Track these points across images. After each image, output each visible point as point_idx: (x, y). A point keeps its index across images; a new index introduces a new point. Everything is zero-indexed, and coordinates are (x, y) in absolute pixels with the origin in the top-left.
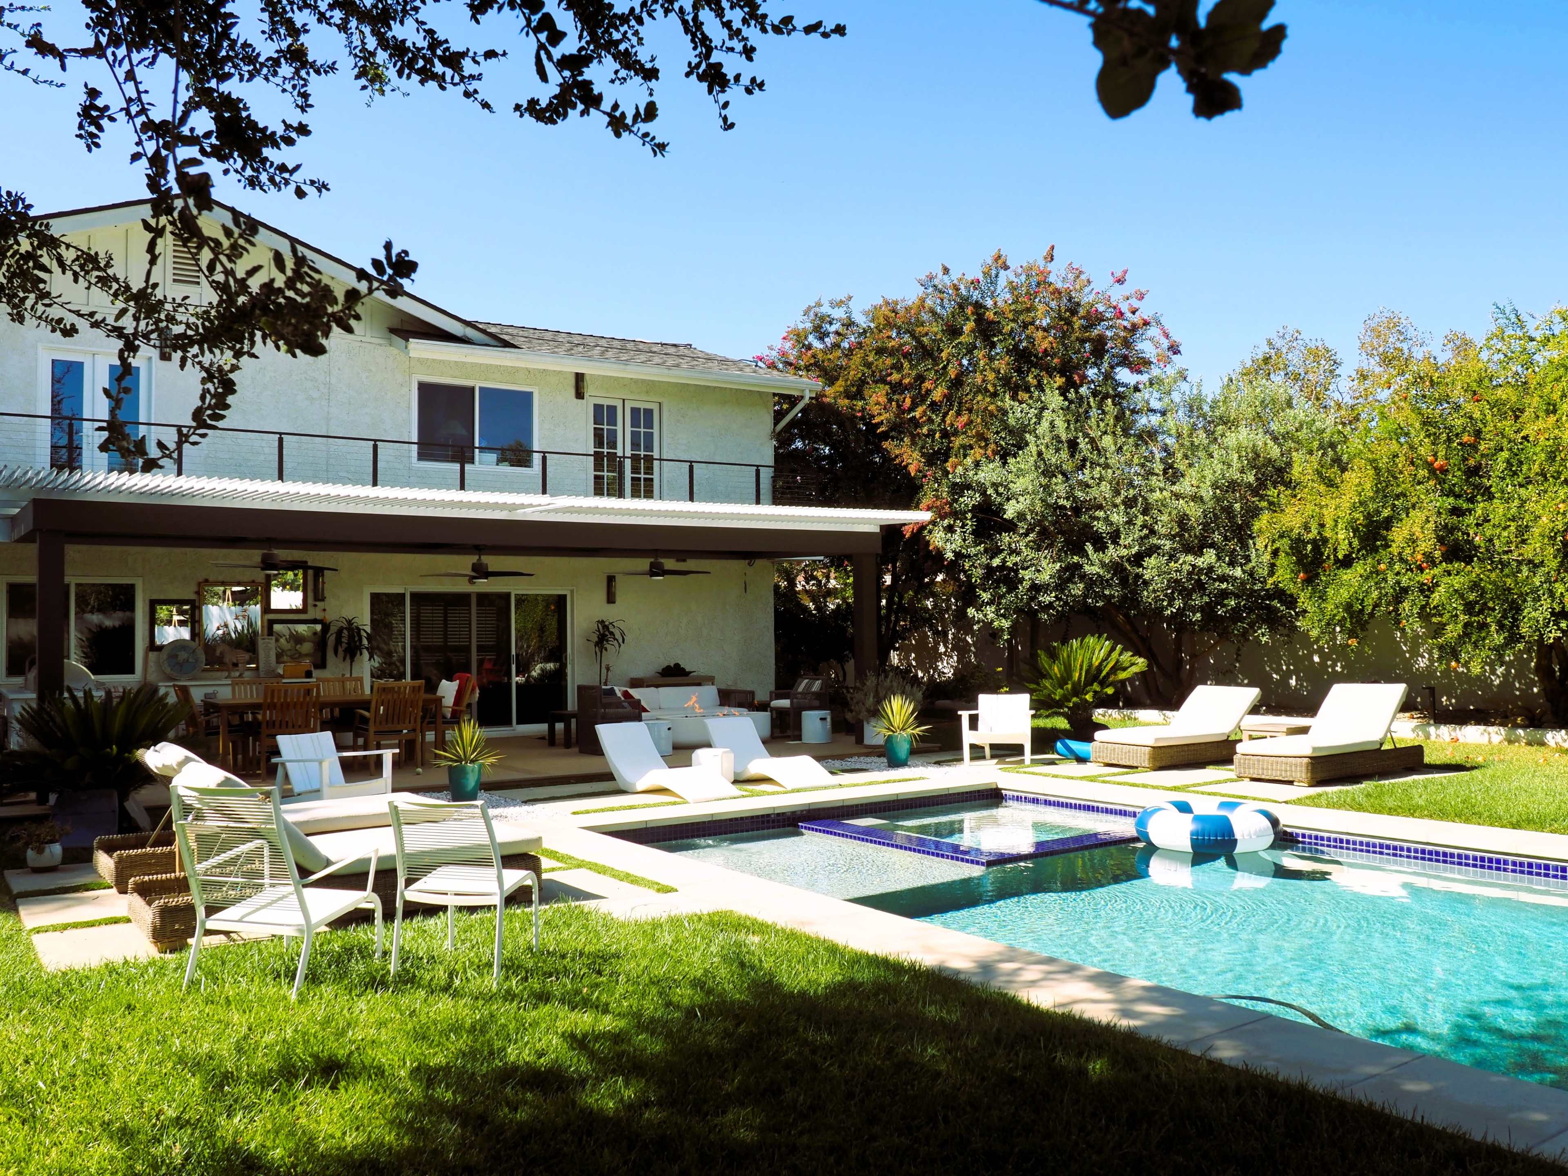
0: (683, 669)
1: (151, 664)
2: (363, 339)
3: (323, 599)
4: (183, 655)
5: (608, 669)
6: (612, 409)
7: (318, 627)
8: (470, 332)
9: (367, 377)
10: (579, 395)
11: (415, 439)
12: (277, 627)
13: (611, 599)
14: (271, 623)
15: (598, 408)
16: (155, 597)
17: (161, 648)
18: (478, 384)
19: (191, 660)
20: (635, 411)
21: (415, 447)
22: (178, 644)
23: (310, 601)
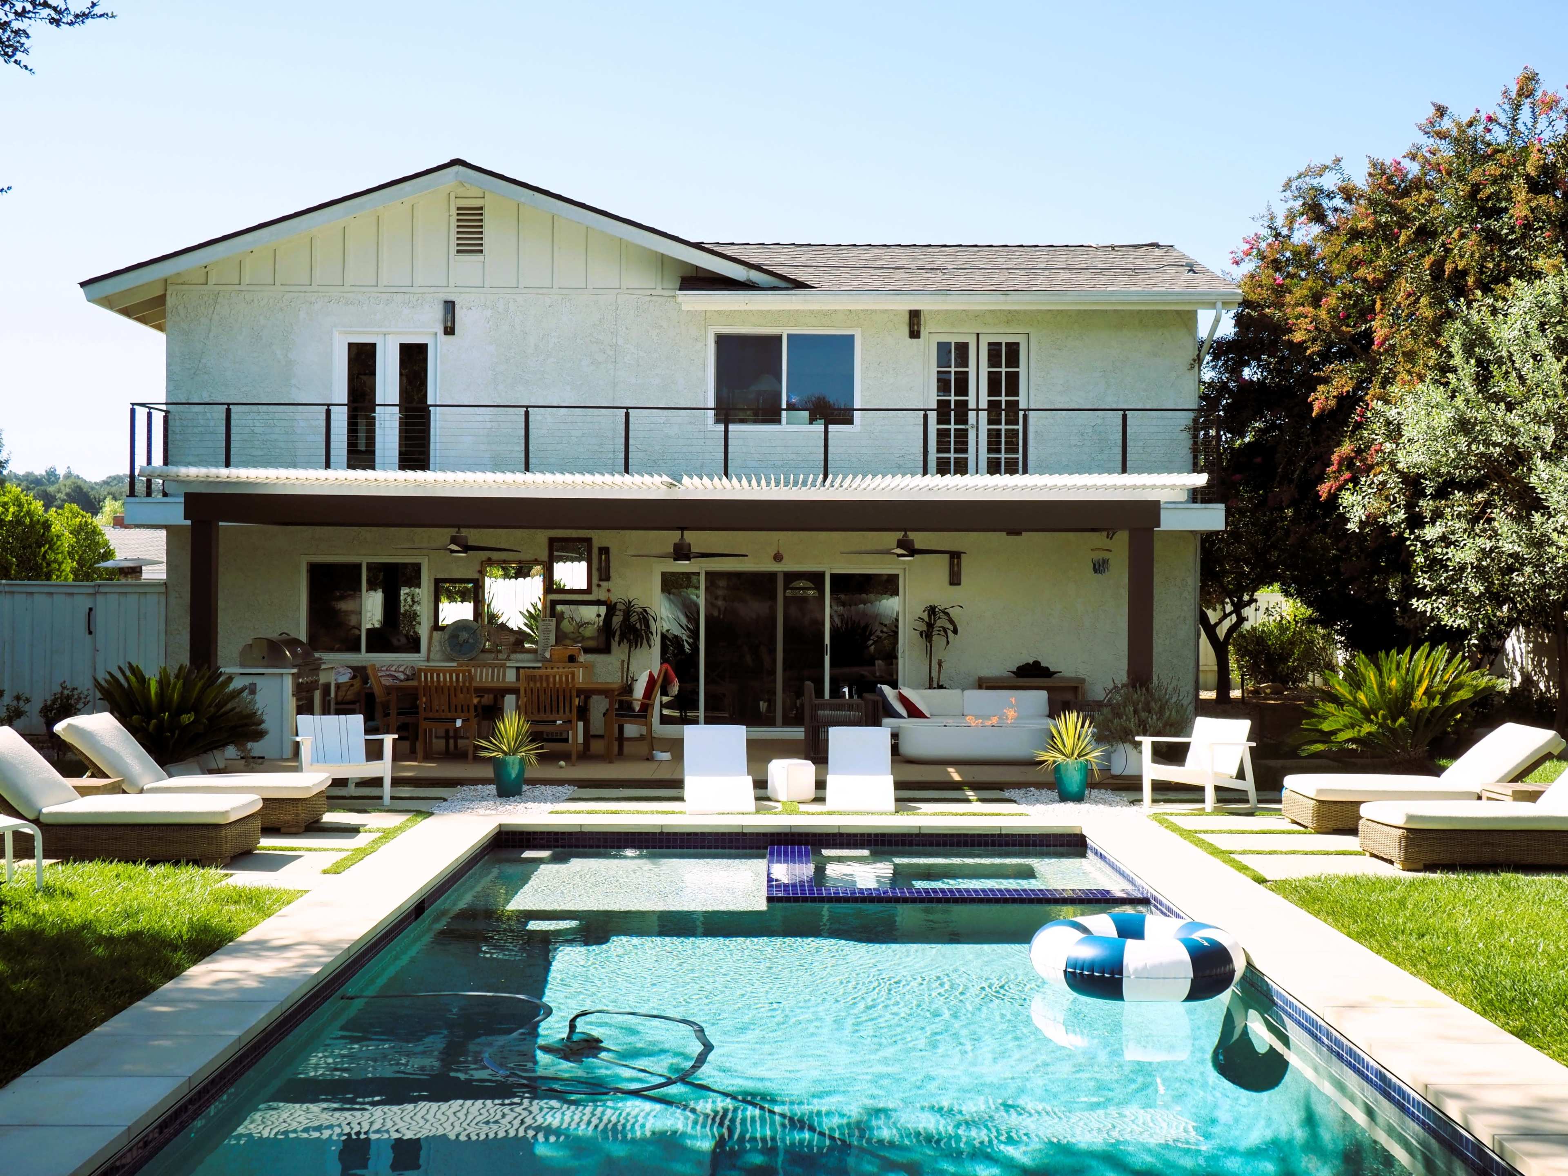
0: (1047, 669)
1: (435, 642)
2: (653, 292)
3: (608, 578)
4: (464, 635)
5: (940, 664)
6: (962, 348)
7: (603, 610)
8: (755, 276)
9: (658, 335)
10: (915, 334)
11: (711, 404)
12: (559, 608)
13: (955, 579)
14: (554, 603)
15: (943, 348)
16: (439, 576)
17: (443, 628)
18: (785, 332)
19: (471, 641)
20: (994, 350)
21: (711, 413)
22: (460, 625)
23: (595, 581)
